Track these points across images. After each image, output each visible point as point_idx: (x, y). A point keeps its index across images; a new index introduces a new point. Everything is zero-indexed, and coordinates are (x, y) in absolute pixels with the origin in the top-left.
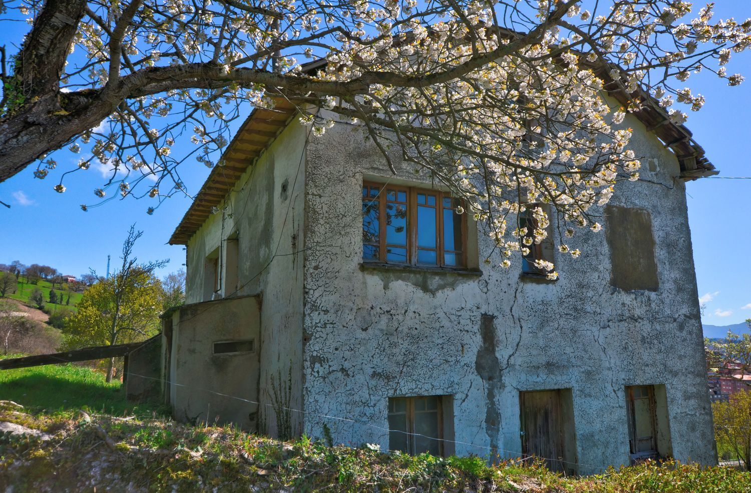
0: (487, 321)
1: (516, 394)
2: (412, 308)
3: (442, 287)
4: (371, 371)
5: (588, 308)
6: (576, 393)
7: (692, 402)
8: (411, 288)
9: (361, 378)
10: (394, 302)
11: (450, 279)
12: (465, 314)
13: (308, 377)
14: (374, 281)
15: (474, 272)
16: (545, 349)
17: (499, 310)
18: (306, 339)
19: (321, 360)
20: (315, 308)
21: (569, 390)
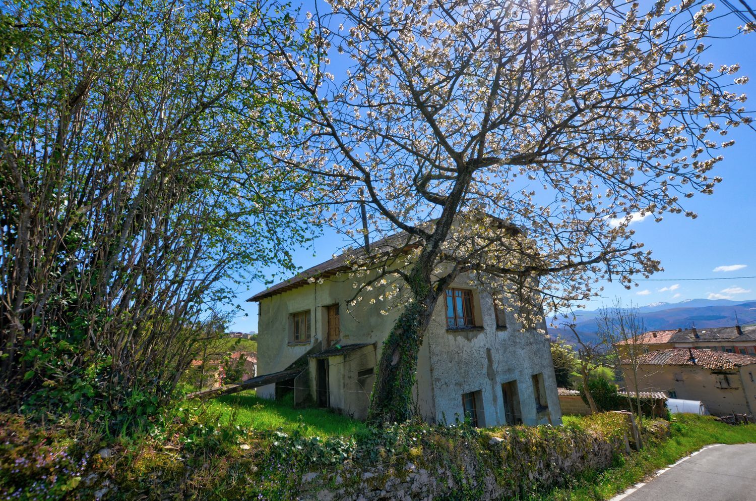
0: (489, 350)
1: (500, 385)
2: (465, 349)
3: (473, 337)
4: (454, 382)
5: (518, 341)
6: (518, 381)
7: (551, 379)
8: (463, 340)
9: (451, 386)
10: (458, 347)
11: (475, 332)
12: (481, 349)
13: (435, 389)
14: (451, 337)
15: (481, 328)
16: (507, 362)
17: (492, 346)
18: (431, 370)
19: (438, 380)
20: (434, 354)
21: (515, 381)
